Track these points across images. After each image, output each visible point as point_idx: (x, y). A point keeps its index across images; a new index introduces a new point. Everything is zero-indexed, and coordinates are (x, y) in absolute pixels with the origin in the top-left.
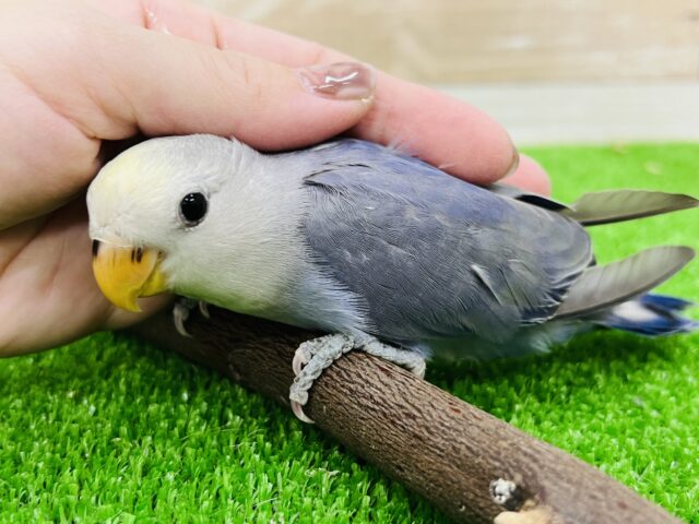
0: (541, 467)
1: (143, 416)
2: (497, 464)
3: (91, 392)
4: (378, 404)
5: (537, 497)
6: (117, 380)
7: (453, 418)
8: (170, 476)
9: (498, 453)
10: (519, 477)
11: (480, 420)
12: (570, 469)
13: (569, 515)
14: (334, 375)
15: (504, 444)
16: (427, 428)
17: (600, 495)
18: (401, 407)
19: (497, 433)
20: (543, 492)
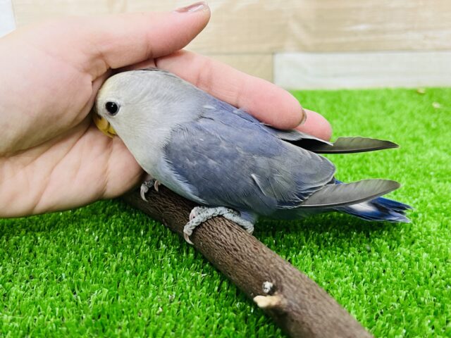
0: (284, 277)
1: (120, 242)
2: (267, 274)
3: (98, 228)
4: (223, 243)
5: (279, 291)
6: (110, 224)
7: (253, 252)
8: (128, 272)
9: (268, 269)
10: (274, 281)
11: (265, 253)
12: (297, 279)
13: (291, 300)
14: (207, 228)
15: (272, 266)
16: (242, 256)
17: (306, 292)
18: (233, 245)
19: (270, 261)
20: (282, 289)
